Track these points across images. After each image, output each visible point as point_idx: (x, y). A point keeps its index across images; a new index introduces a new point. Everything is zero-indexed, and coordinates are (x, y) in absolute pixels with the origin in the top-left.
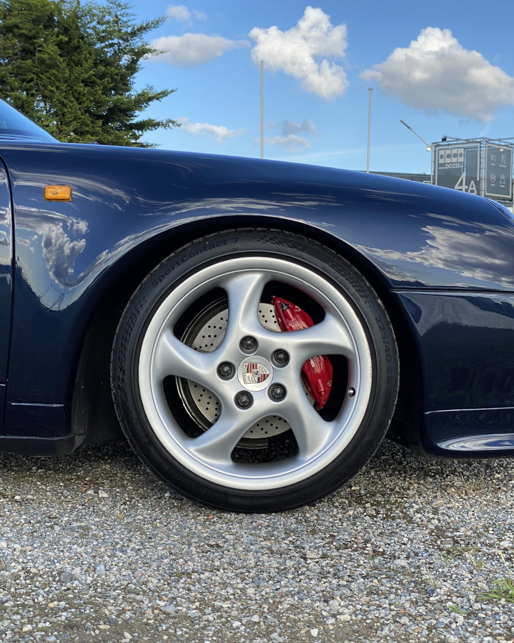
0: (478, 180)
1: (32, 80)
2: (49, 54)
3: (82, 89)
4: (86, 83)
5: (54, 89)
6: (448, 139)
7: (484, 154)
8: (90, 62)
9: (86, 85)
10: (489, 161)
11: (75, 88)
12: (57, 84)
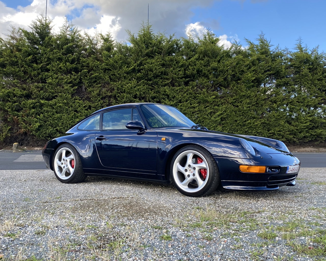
1: (298, 81)
2: (305, 72)
3: (317, 82)
4: (319, 80)
5: (306, 83)
8: (321, 73)
9: (319, 81)
11: (314, 82)
12: (308, 81)
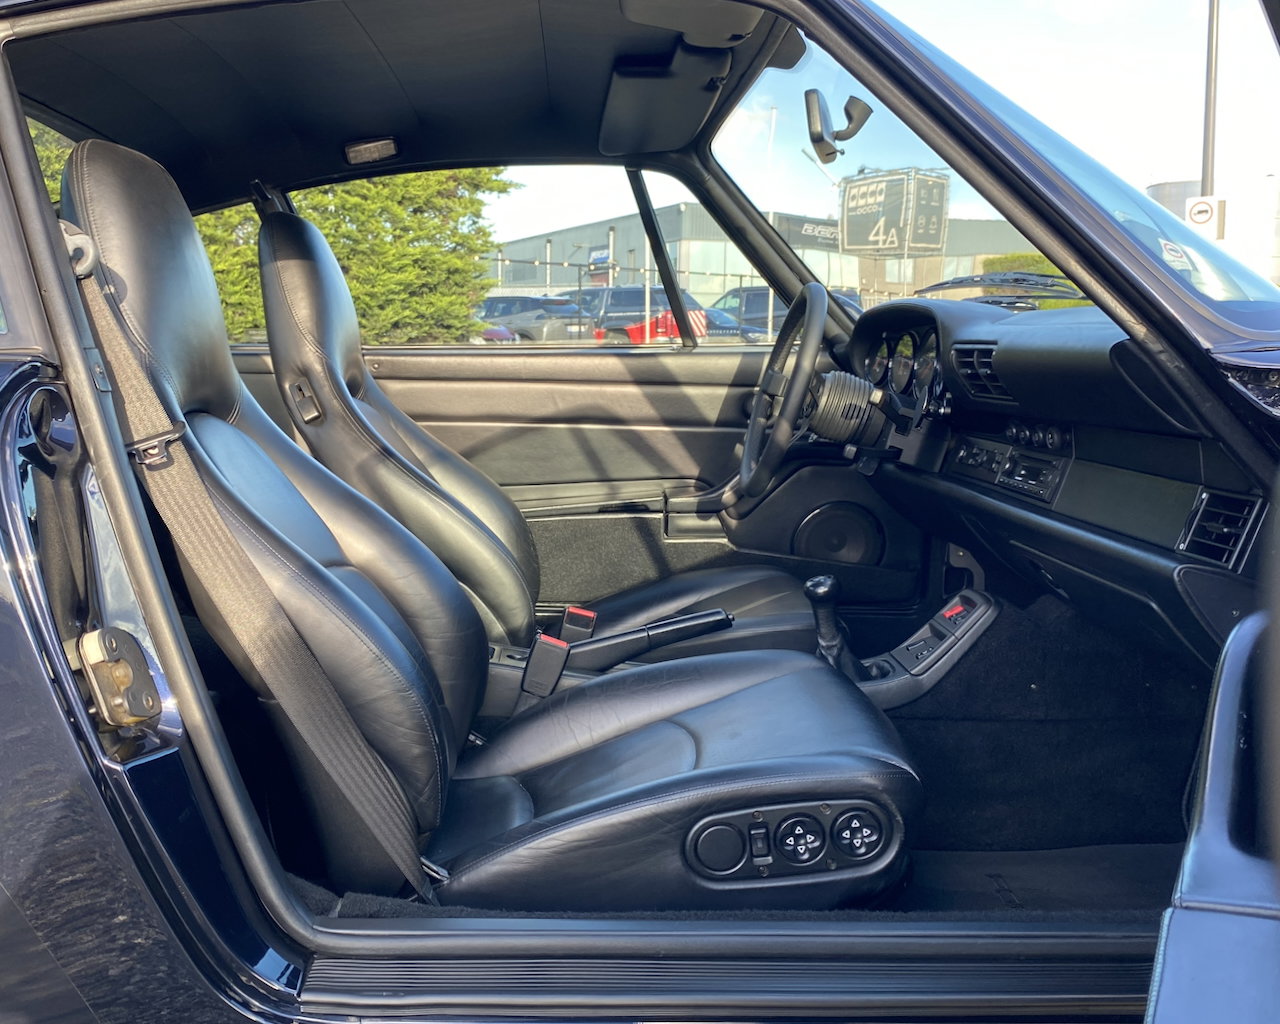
0: (901, 225)
6: (866, 171)
7: (912, 187)
10: (919, 198)
